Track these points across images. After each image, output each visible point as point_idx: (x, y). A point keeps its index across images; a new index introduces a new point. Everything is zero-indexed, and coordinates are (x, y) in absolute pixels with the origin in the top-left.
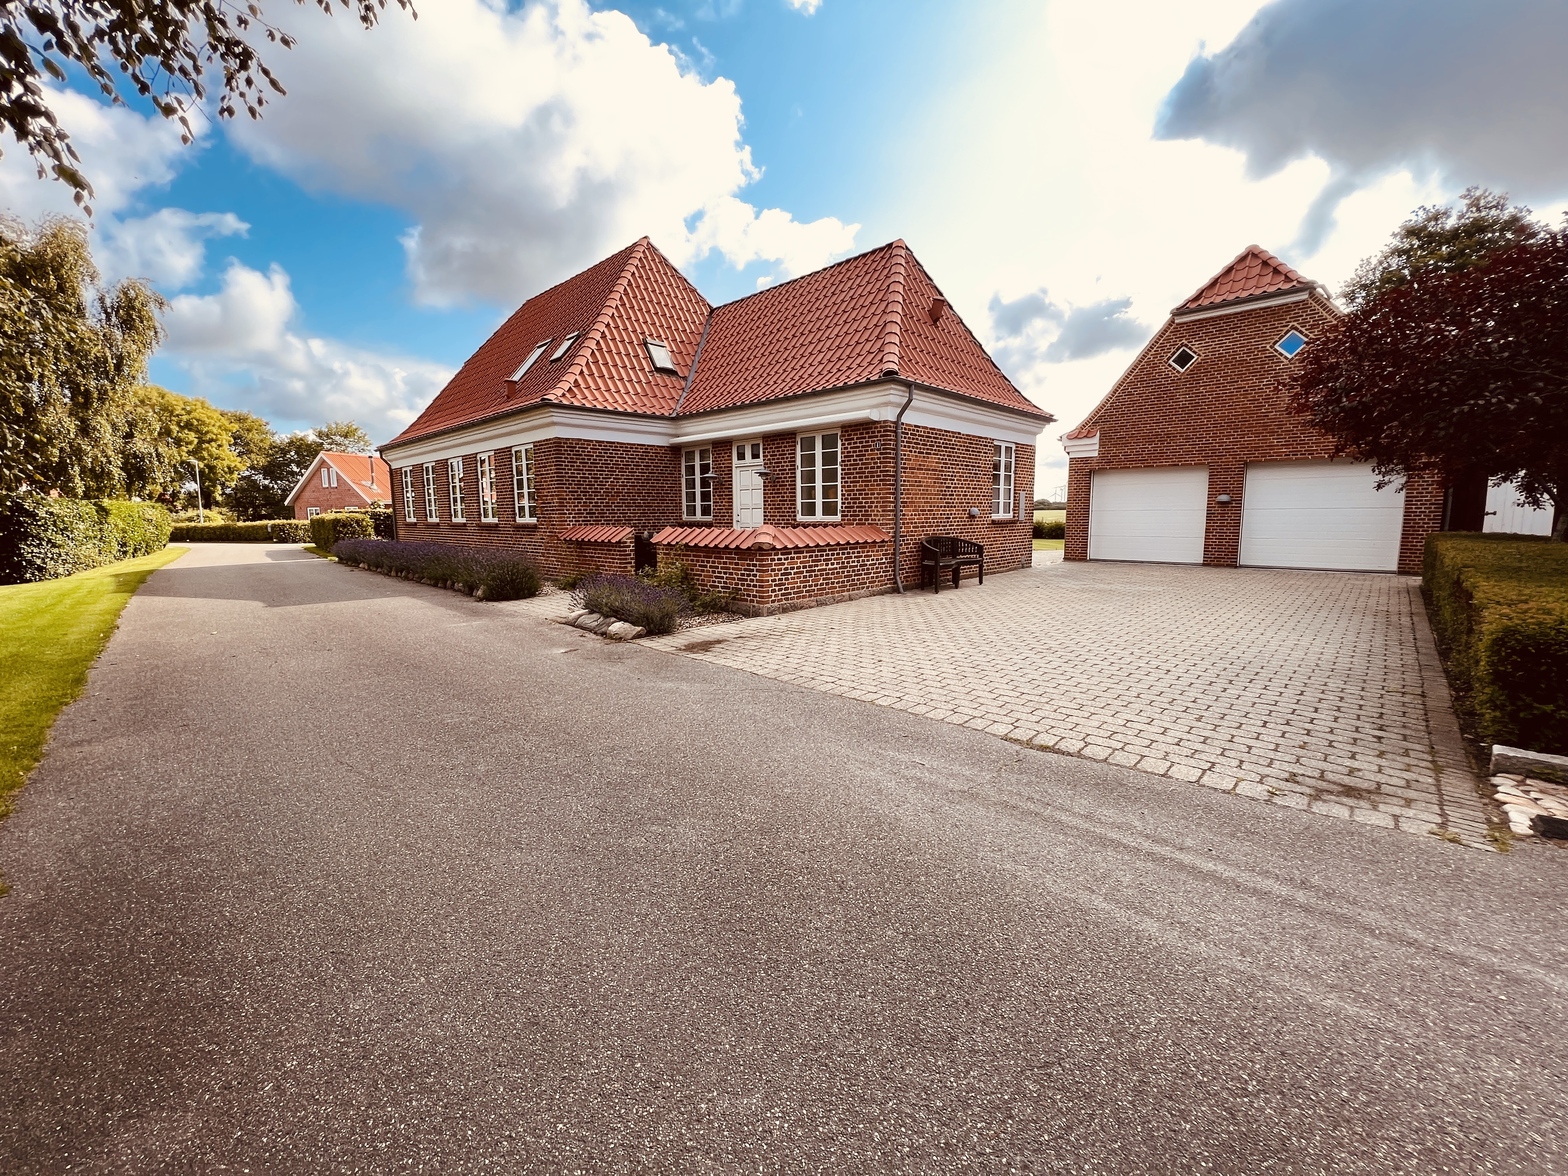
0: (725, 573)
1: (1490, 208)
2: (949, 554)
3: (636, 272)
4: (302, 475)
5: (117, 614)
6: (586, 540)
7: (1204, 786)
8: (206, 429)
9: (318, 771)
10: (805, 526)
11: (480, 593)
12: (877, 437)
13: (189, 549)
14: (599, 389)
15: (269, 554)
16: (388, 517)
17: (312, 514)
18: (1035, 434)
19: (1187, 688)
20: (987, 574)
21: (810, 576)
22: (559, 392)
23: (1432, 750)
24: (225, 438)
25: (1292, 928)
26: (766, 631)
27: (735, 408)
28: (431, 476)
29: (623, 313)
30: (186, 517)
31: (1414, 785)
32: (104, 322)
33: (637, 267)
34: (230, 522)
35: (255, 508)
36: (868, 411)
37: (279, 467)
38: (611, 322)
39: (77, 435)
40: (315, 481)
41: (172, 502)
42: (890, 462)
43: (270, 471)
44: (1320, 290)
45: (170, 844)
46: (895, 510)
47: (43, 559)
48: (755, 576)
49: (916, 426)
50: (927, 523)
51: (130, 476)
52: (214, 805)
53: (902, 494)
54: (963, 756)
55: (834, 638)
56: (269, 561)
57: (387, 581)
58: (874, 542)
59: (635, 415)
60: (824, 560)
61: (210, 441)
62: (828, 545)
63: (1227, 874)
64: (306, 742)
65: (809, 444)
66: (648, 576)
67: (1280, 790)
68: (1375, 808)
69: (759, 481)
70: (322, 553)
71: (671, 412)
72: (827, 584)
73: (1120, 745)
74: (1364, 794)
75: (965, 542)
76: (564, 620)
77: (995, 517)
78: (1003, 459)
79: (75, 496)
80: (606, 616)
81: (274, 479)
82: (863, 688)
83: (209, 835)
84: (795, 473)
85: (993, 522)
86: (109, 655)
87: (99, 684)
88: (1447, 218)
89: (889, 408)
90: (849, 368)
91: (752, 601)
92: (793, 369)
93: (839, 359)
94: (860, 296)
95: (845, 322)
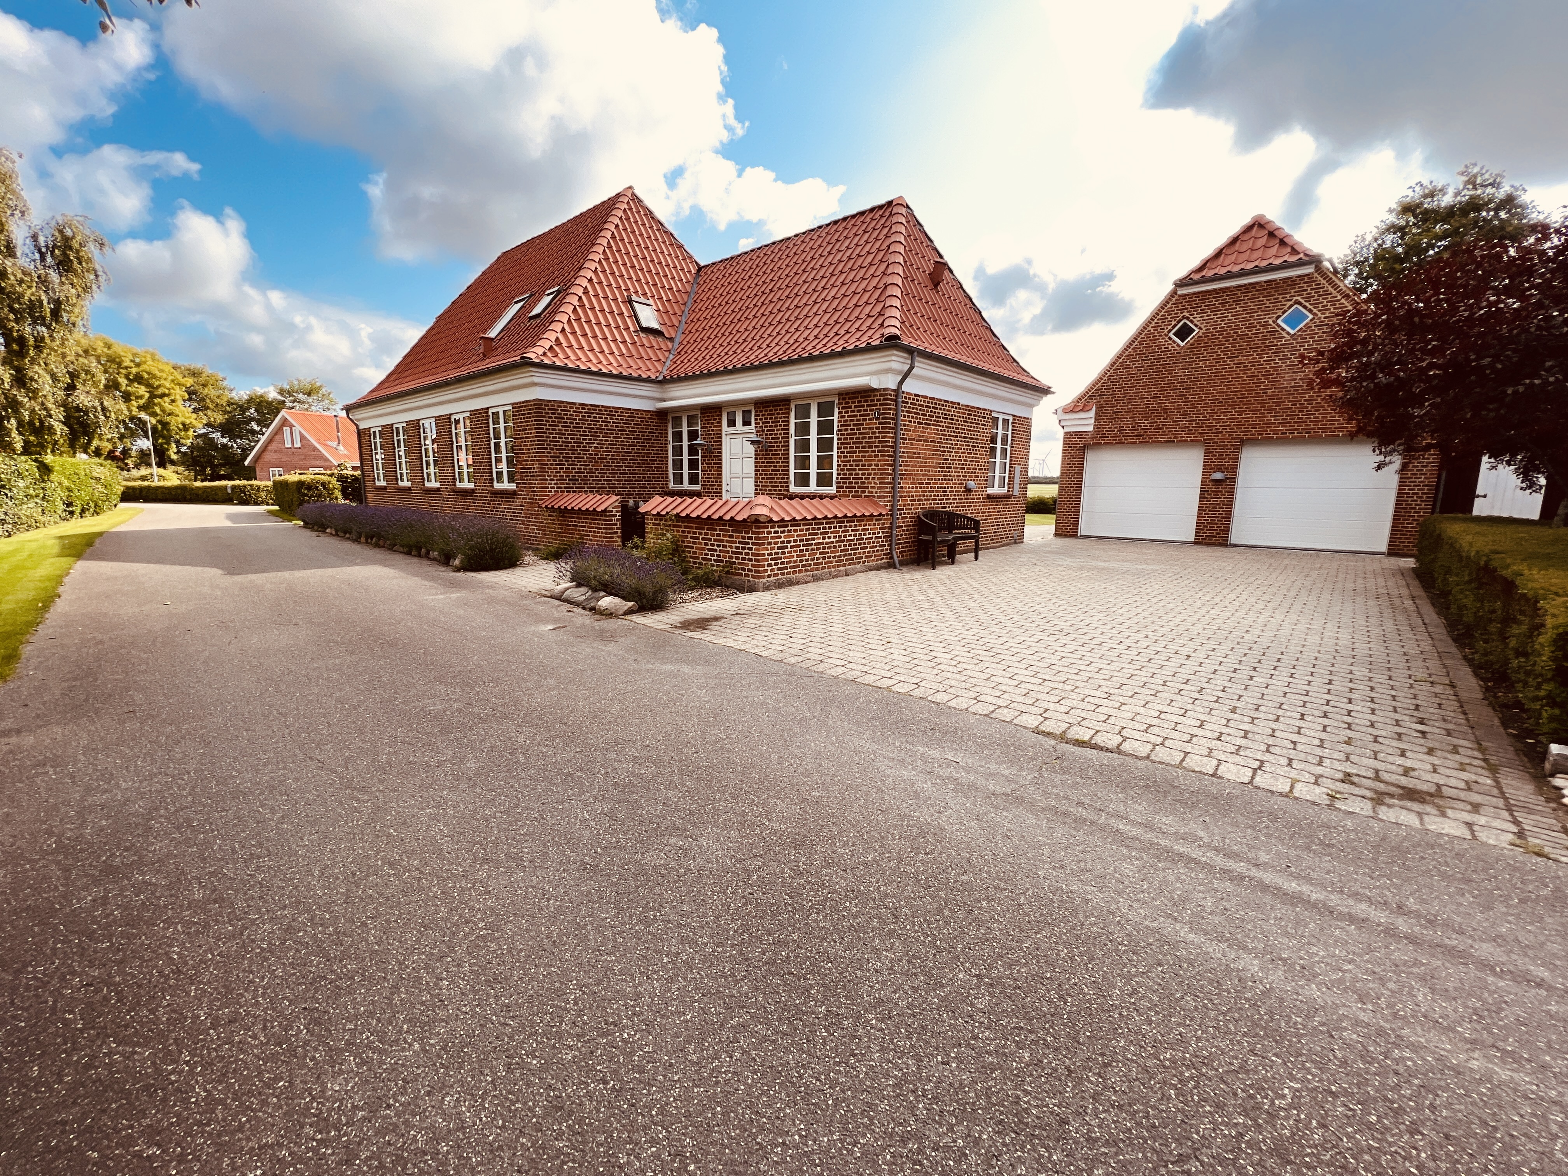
0: (719, 546)
1: (1486, 186)
2: (945, 529)
3: (620, 224)
4: (263, 434)
5: (59, 580)
6: (569, 508)
7: (1258, 788)
8: (157, 383)
9: (284, 768)
10: (802, 497)
11: (457, 562)
12: (876, 405)
13: (142, 510)
14: (582, 348)
15: (230, 517)
16: (356, 479)
17: (274, 475)
18: (1031, 406)
19: (1212, 676)
20: (982, 549)
21: (807, 550)
22: (540, 351)
23: (1481, 749)
24: (179, 393)
25: (1404, 965)
26: (764, 608)
27: (727, 372)
28: (402, 437)
29: (607, 268)
30: (136, 476)
31: (1475, 787)
32: (38, 262)
33: (621, 218)
34: (187, 483)
35: (214, 467)
36: (868, 378)
37: (238, 426)
38: (594, 277)
39: (11, 386)
40: (276, 442)
41: (123, 460)
42: (888, 433)
43: (228, 429)
44: (1325, 263)
45: (109, 862)
46: (893, 483)
48: (750, 549)
49: (916, 395)
50: (923, 496)
51: (73, 431)
52: (162, 812)
53: (900, 466)
54: (998, 752)
55: (836, 616)
56: (228, 524)
57: (356, 547)
58: (872, 515)
59: (620, 377)
60: (821, 534)
61: (163, 396)
62: (826, 518)
63: (1314, 896)
64: (270, 732)
65: (804, 411)
66: (637, 547)
67: (1339, 792)
68: (1443, 815)
69: (751, 449)
70: (286, 516)
71: (657, 374)
72: (824, 558)
73: (1159, 740)
74: (1428, 798)
75: (961, 516)
76: (549, 594)
77: (990, 491)
78: (1000, 432)
79: (14, 451)
80: (595, 590)
81: (233, 437)
82: (876, 671)
83: (155, 850)
84: (788, 442)
85: (989, 497)
86: (48, 628)
87: (34, 662)
88: (1444, 195)
89: (890, 375)
90: (847, 332)
91: (747, 575)
92: (788, 332)
93: (836, 322)
94: (859, 256)
95: (843, 283)
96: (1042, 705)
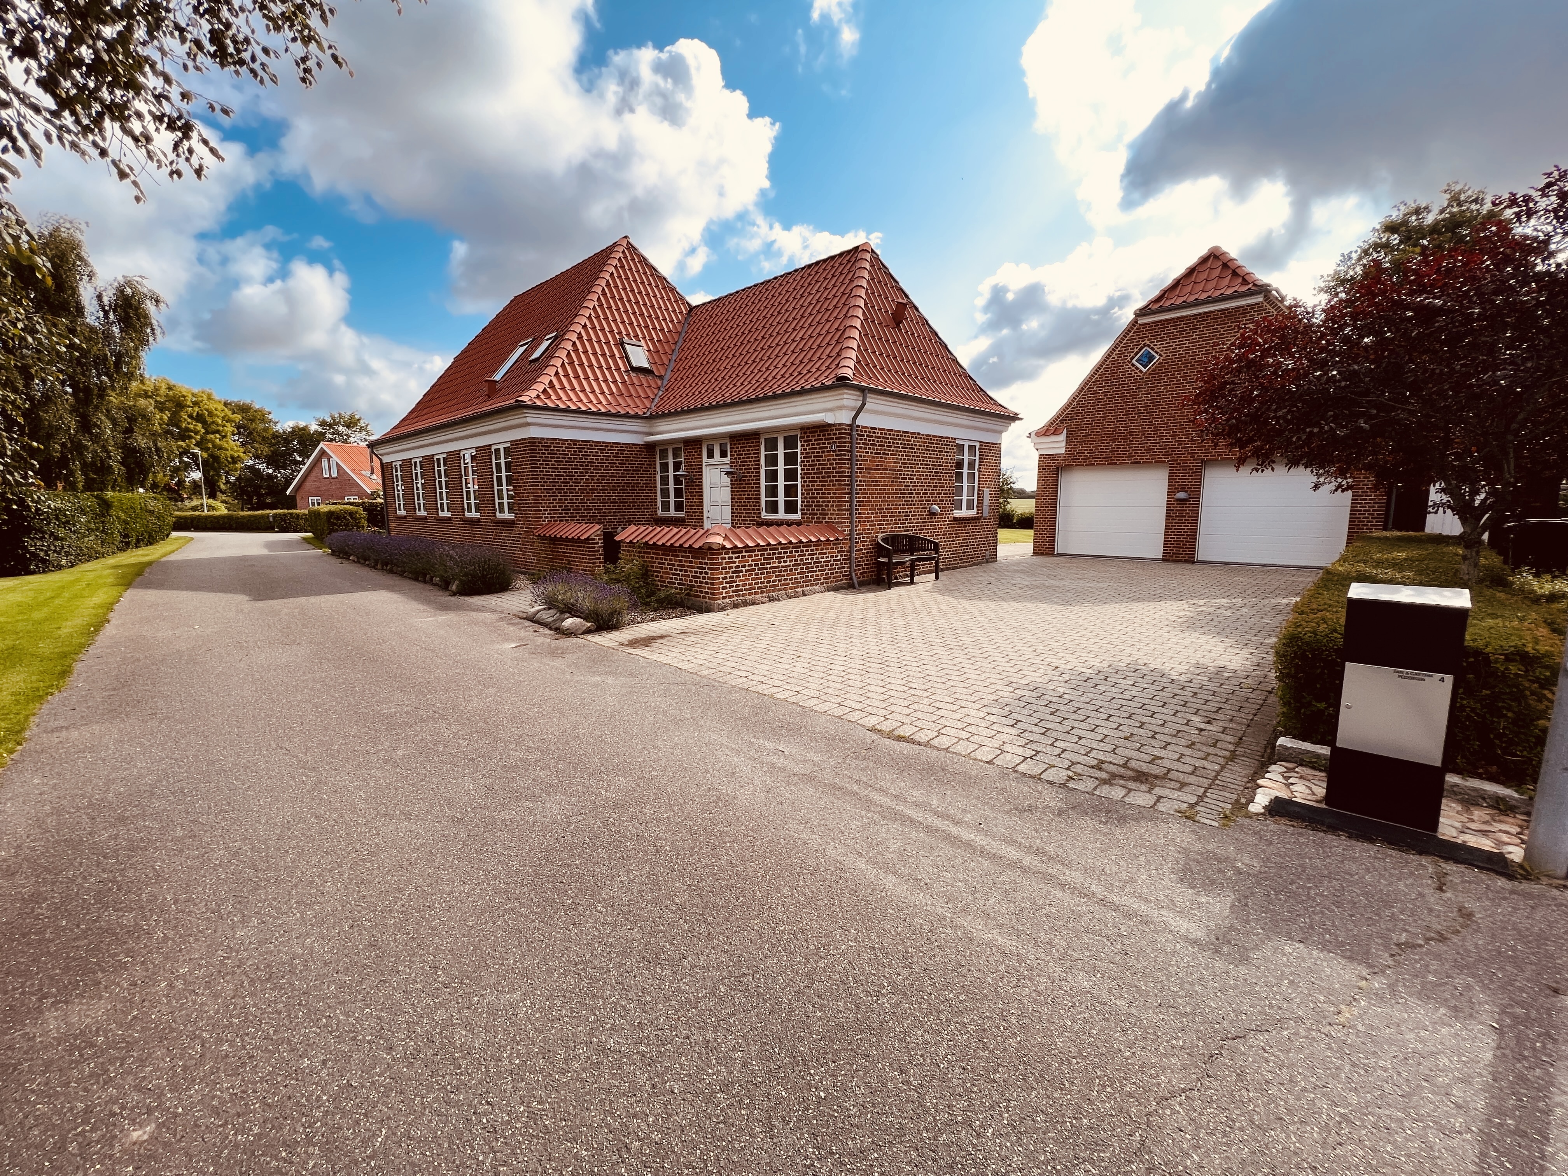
0: (681, 571)
1: (1470, 203)
2: (905, 551)
3: (615, 272)
4: (304, 464)
5: (110, 607)
6: (558, 536)
7: (1016, 771)
8: (211, 420)
10: (769, 523)
11: (454, 587)
12: (832, 439)
13: (192, 539)
14: (573, 389)
15: (269, 545)
16: (380, 507)
17: (312, 504)
18: (1001, 432)
20: (942, 570)
21: (762, 574)
22: (533, 394)
23: (1239, 742)
24: (229, 429)
26: (710, 627)
28: (419, 471)
29: (600, 314)
30: (188, 507)
31: (1200, 771)
32: (102, 319)
33: (616, 267)
34: (233, 512)
35: (259, 496)
36: (823, 414)
37: (282, 457)
38: (588, 323)
39: (77, 432)
40: (316, 471)
41: (177, 492)
42: (845, 464)
43: (274, 460)
44: (1274, 293)
45: (122, 814)
46: (851, 509)
47: (46, 551)
48: (707, 573)
49: (872, 428)
50: (884, 521)
51: (130, 470)
52: (164, 783)
53: (858, 493)
54: (823, 744)
56: (265, 552)
57: (371, 574)
58: (829, 540)
59: (608, 414)
60: (777, 558)
61: (215, 432)
63: (980, 843)
64: (255, 729)
65: (772, 444)
67: (1080, 775)
68: (1149, 790)
69: (727, 480)
70: (318, 544)
71: (645, 411)
72: (780, 581)
74: (1150, 779)
75: (922, 539)
76: (525, 615)
77: (957, 514)
78: (966, 458)
79: (77, 489)
80: (562, 612)
81: (277, 468)
82: (771, 682)
83: (155, 807)
84: (759, 472)
85: (955, 519)
86: (97, 648)
87: (83, 676)
88: (1428, 212)
89: (844, 411)
90: (809, 371)
91: (704, 597)
92: (760, 370)
93: (801, 362)
94: (826, 299)
95: (810, 325)
96: (893, 708)
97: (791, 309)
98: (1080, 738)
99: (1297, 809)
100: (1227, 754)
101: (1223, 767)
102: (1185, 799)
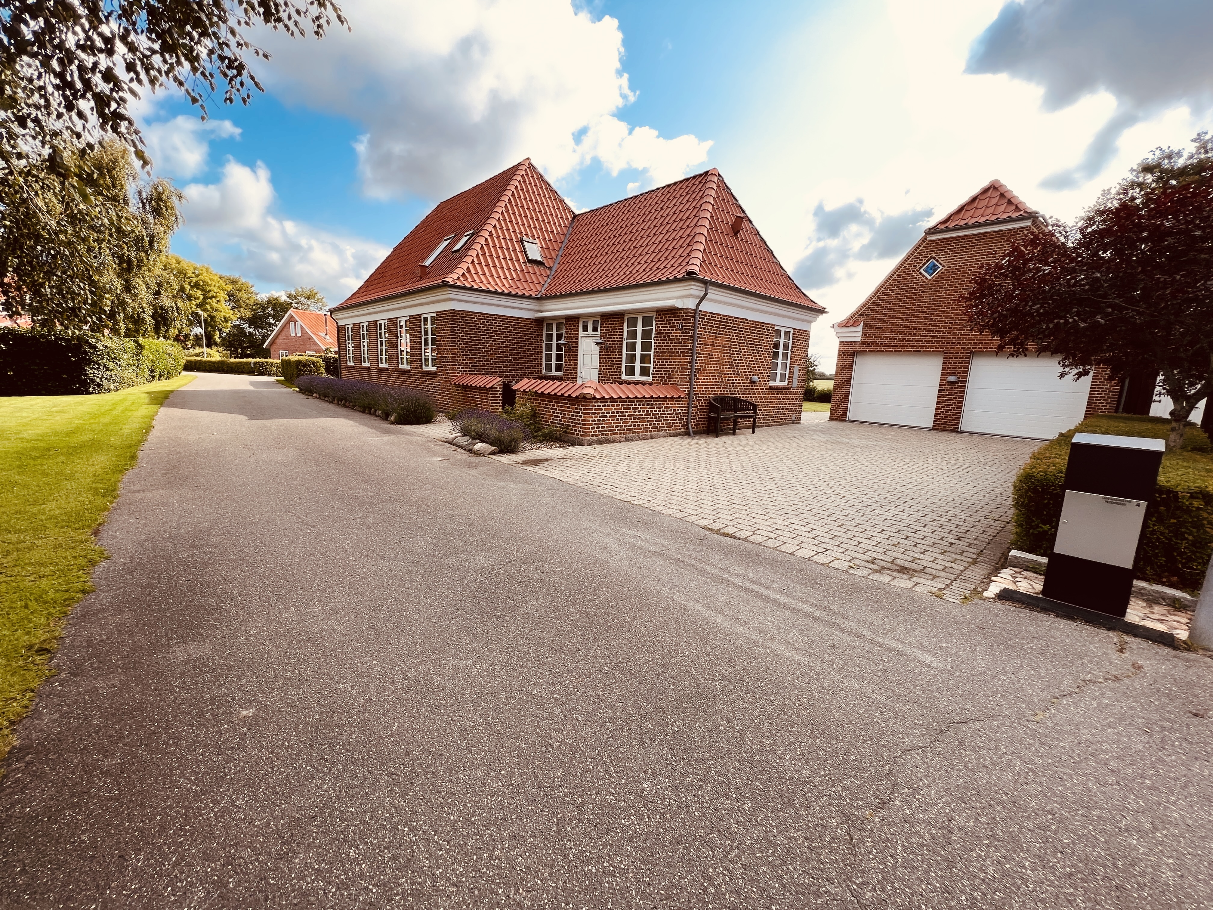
0: (561, 414)
2: (730, 410)
3: (518, 186)
4: (276, 326)
5: (152, 418)
6: (469, 385)
7: (811, 560)
8: (209, 288)
10: (629, 383)
11: (392, 418)
12: (680, 320)
13: (197, 377)
14: (484, 274)
15: (252, 383)
16: (336, 360)
17: (282, 356)
18: (810, 322)
20: (758, 427)
21: (622, 419)
22: (455, 276)
24: (223, 296)
26: (582, 455)
27: (583, 293)
28: (365, 332)
29: (507, 217)
30: (193, 353)
32: (141, 209)
33: (519, 182)
34: (224, 359)
35: (243, 349)
36: (675, 300)
37: (260, 320)
38: (497, 224)
39: (122, 292)
40: (285, 331)
41: (185, 342)
42: (688, 340)
43: (254, 321)
44: (1041, 219)
45: (193, 543)
46: (691, 375)
47: (101, 379)
48: (580, 416)
49: (711, 313)
50: (715, 385)
51: (157, 323)
52: (216, 527)
53: (697, 363)
54: (669, 534)
56: (251, 388)
58: (672, 397)
59: (509, 295)
60: (633, 408)
61: (211, 297)
62: (636, 397)
65: (633, 323)
66: (507, 412)
67: (859, 566)
68: (909, 579)
69: (597, 349)
70: (288, 384)
71: (537, 293)
72: (634, 426)
73: (775, 536)
74: (911, 572)
75: (744, 401)
76: (445, 440)
77: (772, 383)
78: (782, 341)
79: (119, 334)
80: (474, 438)
81: (256, 328)
82: (629, 493)
83: (213, 541)
84: (622, 344)
85: (771, 388)
86: (150, 443)
87: (145, 460)
88: (1180, 157)
89: (690, 299)
90: (665, 267)
91: (578, 434)
92: (626, 265)
93: (659, 260)
94: (681, 211)
95: (667, 231)
96: (719, 515)
97: (653, 218)
98: (859, 543)
99: (1019, 596)
100: (971, 560)
101: (966, 568)
102: (935, 585)
